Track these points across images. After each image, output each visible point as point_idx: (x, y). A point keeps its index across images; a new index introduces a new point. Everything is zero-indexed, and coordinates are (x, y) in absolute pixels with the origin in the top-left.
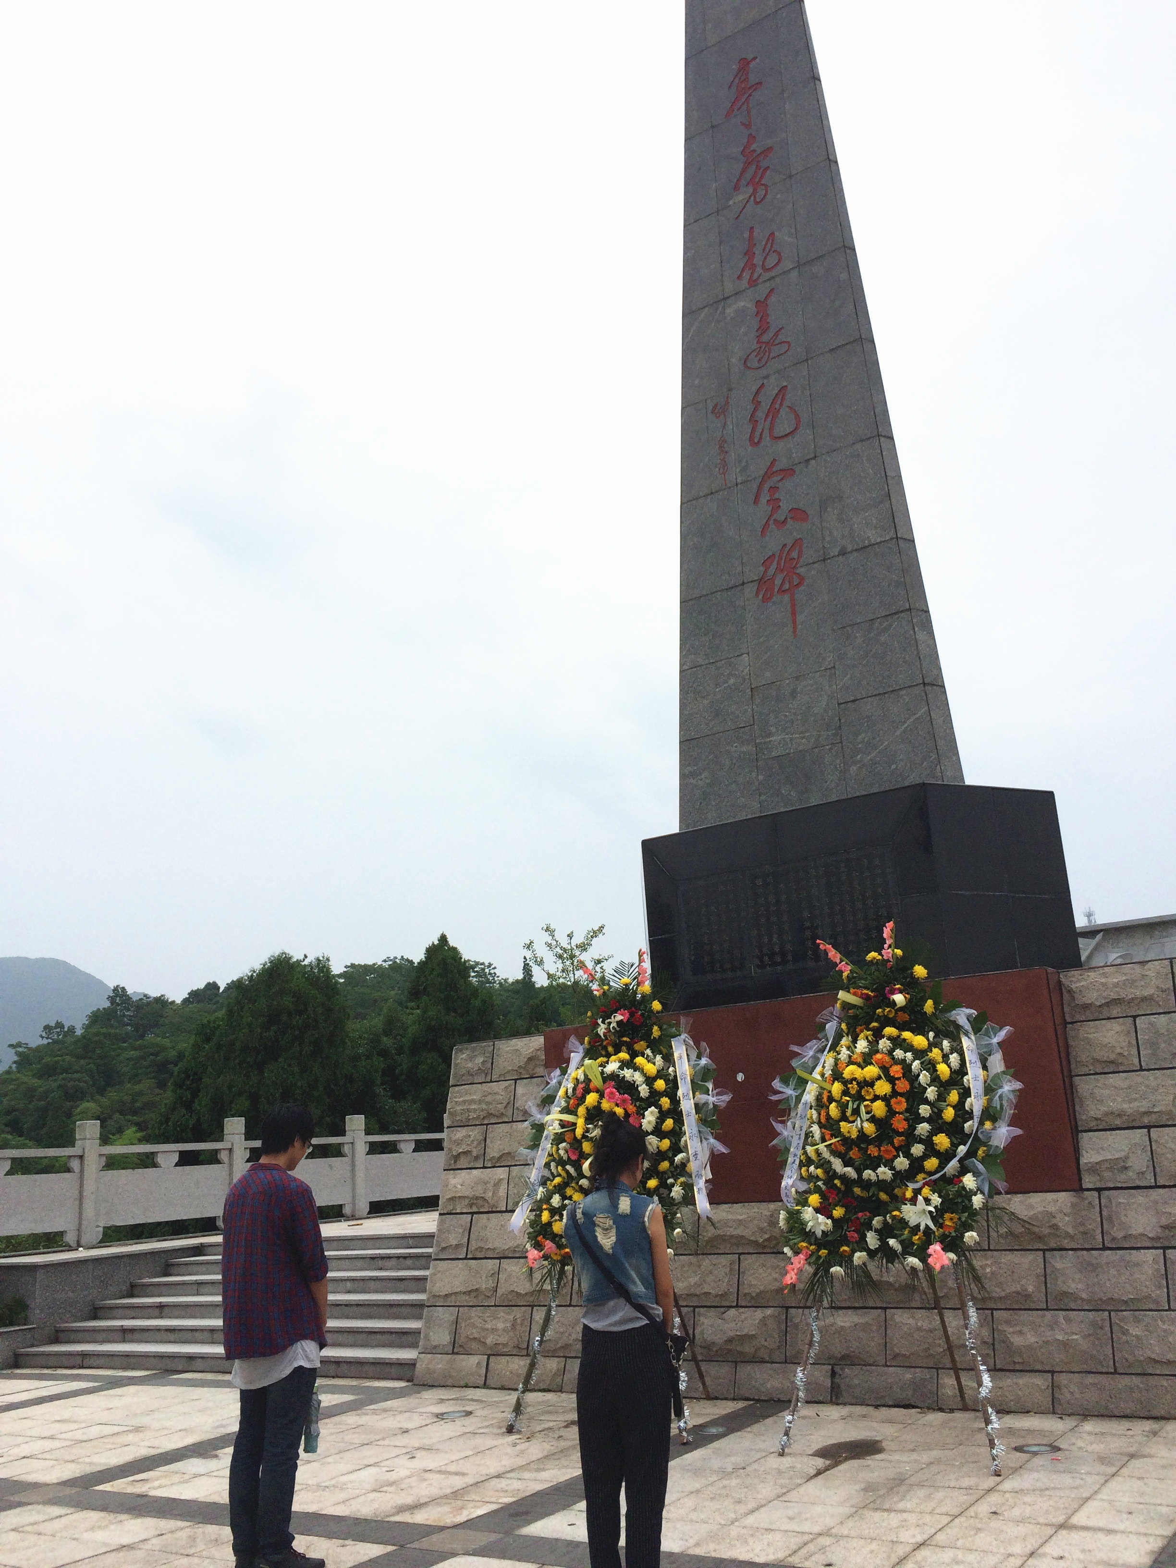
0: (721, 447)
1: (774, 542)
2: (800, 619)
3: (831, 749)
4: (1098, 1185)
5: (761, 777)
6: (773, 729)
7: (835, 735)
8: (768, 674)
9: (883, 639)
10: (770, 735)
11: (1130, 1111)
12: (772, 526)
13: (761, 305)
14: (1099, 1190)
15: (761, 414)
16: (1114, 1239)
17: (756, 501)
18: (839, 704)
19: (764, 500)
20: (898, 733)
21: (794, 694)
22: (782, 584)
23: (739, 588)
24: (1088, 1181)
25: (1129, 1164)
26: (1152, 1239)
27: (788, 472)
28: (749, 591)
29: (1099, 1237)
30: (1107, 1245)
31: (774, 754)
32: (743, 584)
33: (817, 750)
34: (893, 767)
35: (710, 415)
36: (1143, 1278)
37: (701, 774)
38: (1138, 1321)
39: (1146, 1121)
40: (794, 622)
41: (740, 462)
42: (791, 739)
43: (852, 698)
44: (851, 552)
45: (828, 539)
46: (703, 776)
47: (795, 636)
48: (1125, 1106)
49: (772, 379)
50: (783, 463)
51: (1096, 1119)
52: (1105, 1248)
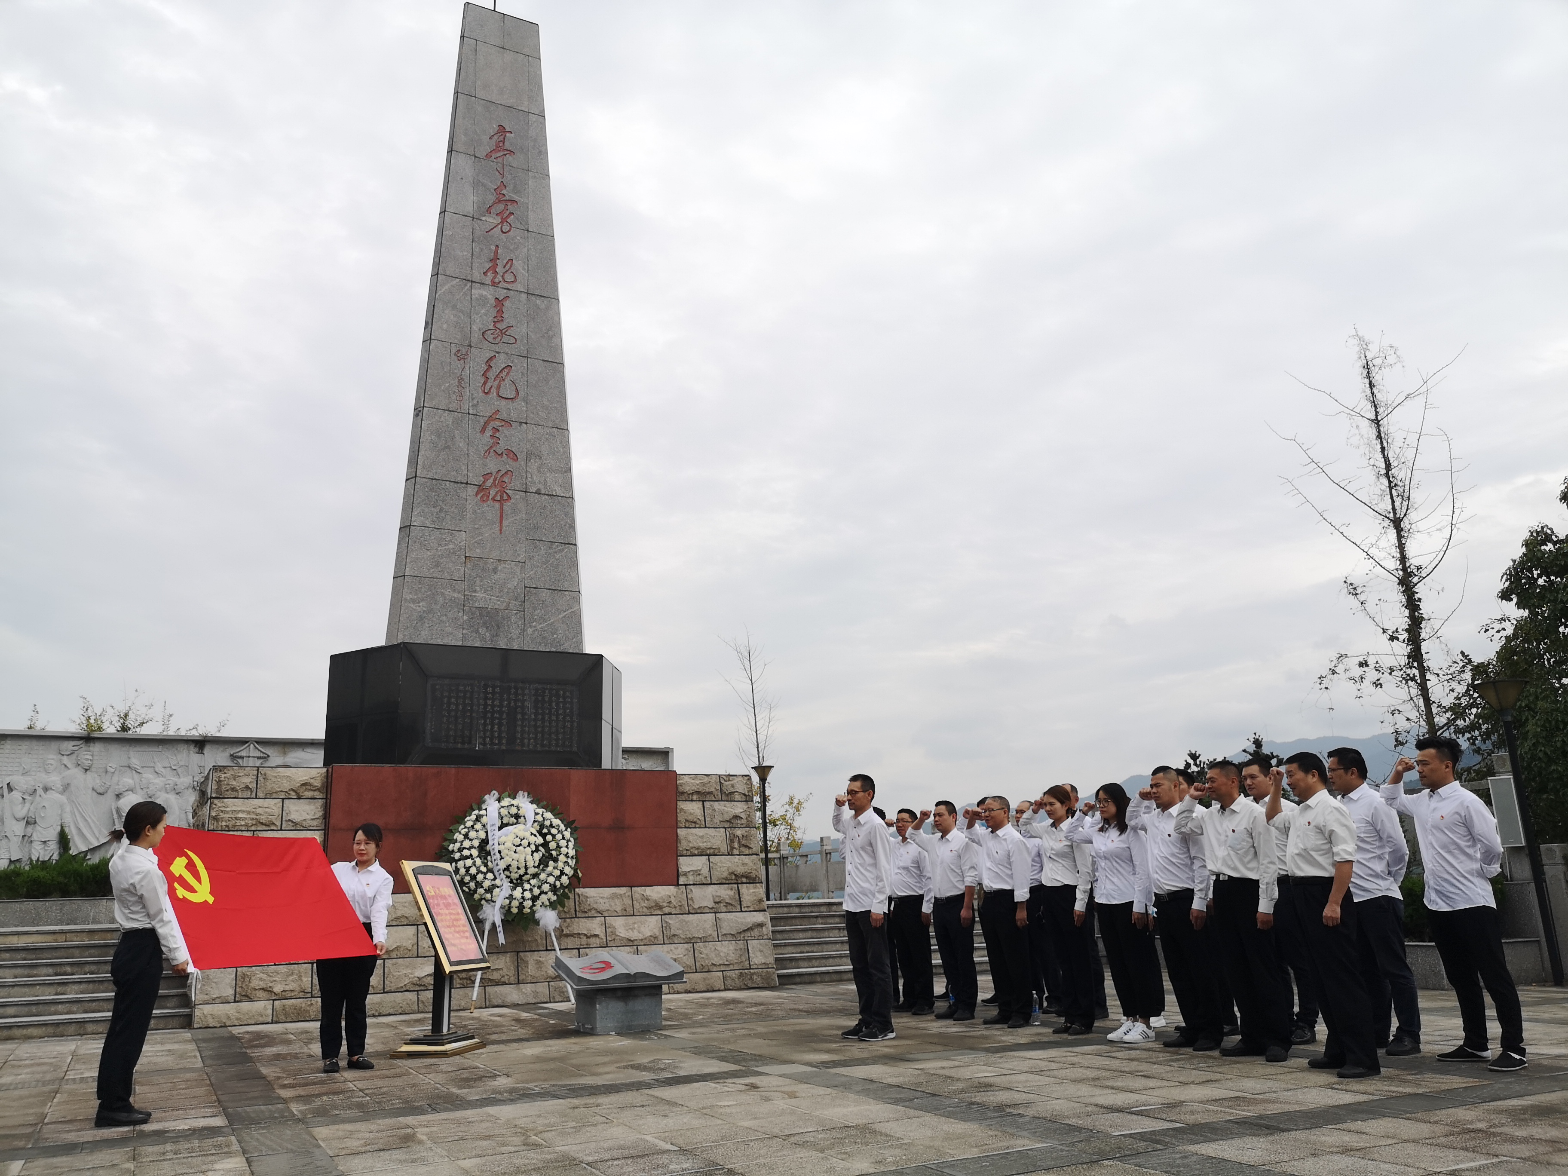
0: (459, 382)
1: (493, 465)
2: (505, 523)
3: (516, 614)
4: (686, 883)
5: (465, 618)
6: (478, 589)
7: (521, 605)
8: (478, 551)
9: (557, 557)
10: (475, 591)
11: (702, 847)
12: (492, 453)
13: (499, 303)
14: (686, 885)
15: (491, 375)
16: (694, 909)
17: (483, 430)
18: (525, 587)
19: (488, 433)
20: (561, 616)
21: (495, 570)
22: (496, 495)
23: (464, 485)
24: (682, 880)
25: (701, 873)
26: (711, 908)
27: (508, 423)
28: (472, 490)
29: (687, 908)
30: (691, 912)
31: (476, 605)
32: (467, 483)
33: (507, 611)
34: (555, 636)
35: (453, 356)
36: (708, 927)
37: (419, 602)
38: (705, 947)
39: (708, 852)
40: (501, 522)
41: (473, 399)
42: (490, 599)
43: (534, 586)
44: (544, 494)
45: (530, 480)
46: (421, 604)
47: (501, 533)
48: (701, 844)
49: (502, 356)
50: (504, 415)
51: (687, 850)
52: (689, 913)
